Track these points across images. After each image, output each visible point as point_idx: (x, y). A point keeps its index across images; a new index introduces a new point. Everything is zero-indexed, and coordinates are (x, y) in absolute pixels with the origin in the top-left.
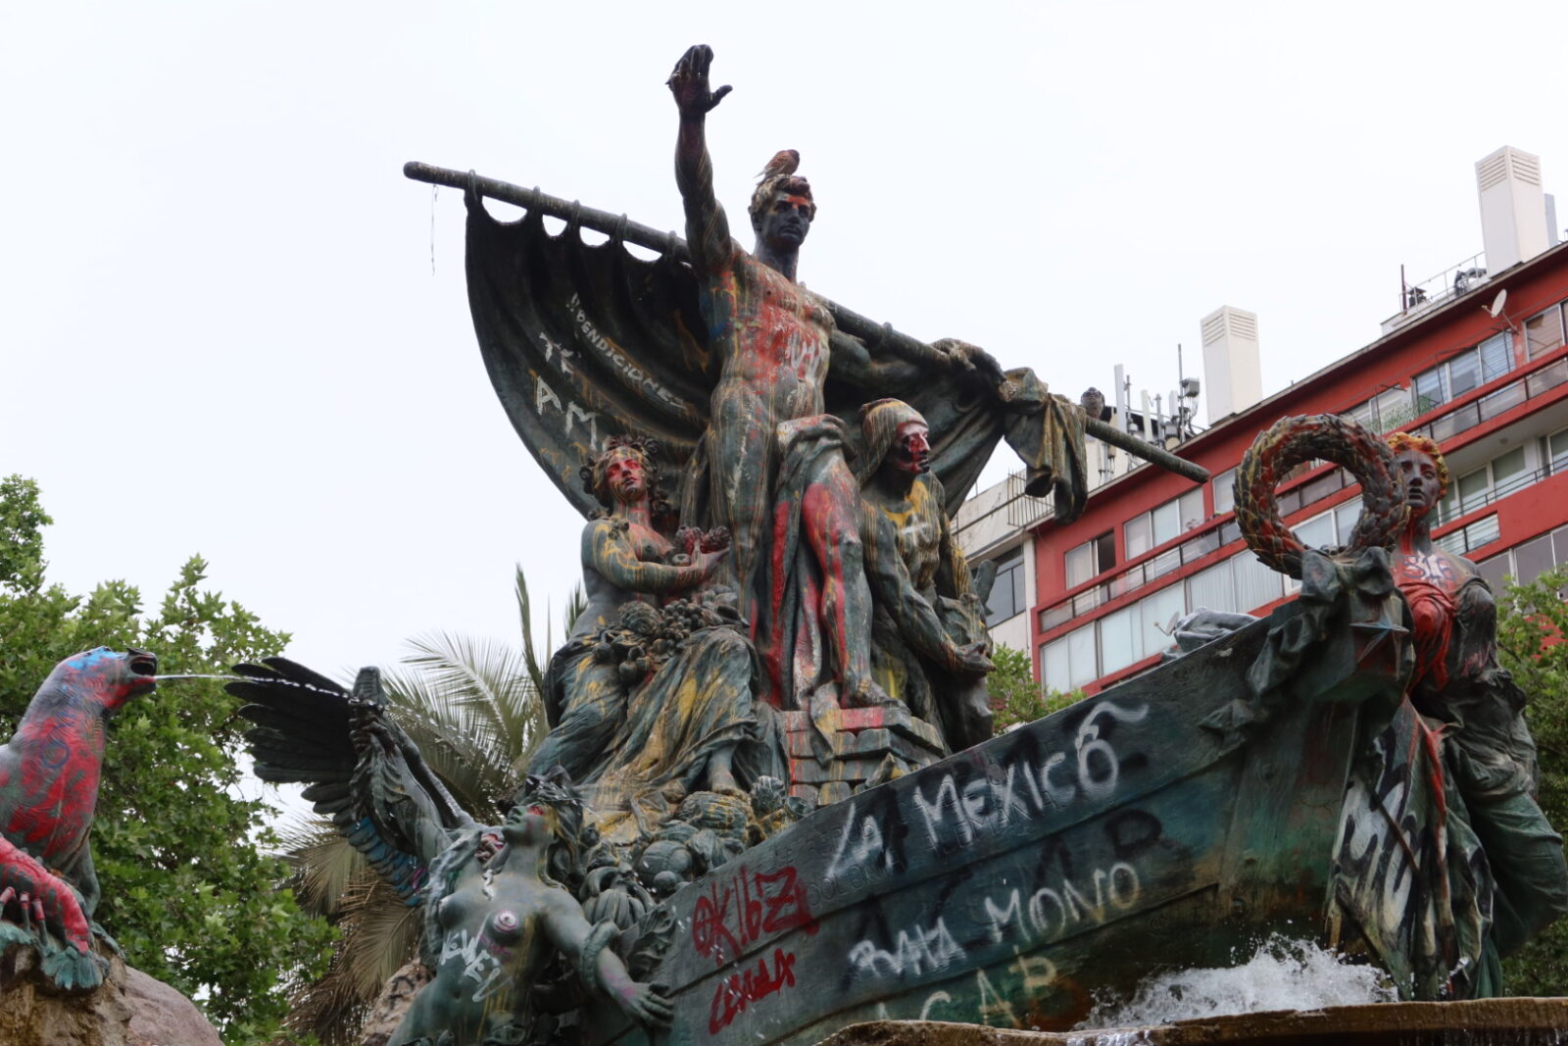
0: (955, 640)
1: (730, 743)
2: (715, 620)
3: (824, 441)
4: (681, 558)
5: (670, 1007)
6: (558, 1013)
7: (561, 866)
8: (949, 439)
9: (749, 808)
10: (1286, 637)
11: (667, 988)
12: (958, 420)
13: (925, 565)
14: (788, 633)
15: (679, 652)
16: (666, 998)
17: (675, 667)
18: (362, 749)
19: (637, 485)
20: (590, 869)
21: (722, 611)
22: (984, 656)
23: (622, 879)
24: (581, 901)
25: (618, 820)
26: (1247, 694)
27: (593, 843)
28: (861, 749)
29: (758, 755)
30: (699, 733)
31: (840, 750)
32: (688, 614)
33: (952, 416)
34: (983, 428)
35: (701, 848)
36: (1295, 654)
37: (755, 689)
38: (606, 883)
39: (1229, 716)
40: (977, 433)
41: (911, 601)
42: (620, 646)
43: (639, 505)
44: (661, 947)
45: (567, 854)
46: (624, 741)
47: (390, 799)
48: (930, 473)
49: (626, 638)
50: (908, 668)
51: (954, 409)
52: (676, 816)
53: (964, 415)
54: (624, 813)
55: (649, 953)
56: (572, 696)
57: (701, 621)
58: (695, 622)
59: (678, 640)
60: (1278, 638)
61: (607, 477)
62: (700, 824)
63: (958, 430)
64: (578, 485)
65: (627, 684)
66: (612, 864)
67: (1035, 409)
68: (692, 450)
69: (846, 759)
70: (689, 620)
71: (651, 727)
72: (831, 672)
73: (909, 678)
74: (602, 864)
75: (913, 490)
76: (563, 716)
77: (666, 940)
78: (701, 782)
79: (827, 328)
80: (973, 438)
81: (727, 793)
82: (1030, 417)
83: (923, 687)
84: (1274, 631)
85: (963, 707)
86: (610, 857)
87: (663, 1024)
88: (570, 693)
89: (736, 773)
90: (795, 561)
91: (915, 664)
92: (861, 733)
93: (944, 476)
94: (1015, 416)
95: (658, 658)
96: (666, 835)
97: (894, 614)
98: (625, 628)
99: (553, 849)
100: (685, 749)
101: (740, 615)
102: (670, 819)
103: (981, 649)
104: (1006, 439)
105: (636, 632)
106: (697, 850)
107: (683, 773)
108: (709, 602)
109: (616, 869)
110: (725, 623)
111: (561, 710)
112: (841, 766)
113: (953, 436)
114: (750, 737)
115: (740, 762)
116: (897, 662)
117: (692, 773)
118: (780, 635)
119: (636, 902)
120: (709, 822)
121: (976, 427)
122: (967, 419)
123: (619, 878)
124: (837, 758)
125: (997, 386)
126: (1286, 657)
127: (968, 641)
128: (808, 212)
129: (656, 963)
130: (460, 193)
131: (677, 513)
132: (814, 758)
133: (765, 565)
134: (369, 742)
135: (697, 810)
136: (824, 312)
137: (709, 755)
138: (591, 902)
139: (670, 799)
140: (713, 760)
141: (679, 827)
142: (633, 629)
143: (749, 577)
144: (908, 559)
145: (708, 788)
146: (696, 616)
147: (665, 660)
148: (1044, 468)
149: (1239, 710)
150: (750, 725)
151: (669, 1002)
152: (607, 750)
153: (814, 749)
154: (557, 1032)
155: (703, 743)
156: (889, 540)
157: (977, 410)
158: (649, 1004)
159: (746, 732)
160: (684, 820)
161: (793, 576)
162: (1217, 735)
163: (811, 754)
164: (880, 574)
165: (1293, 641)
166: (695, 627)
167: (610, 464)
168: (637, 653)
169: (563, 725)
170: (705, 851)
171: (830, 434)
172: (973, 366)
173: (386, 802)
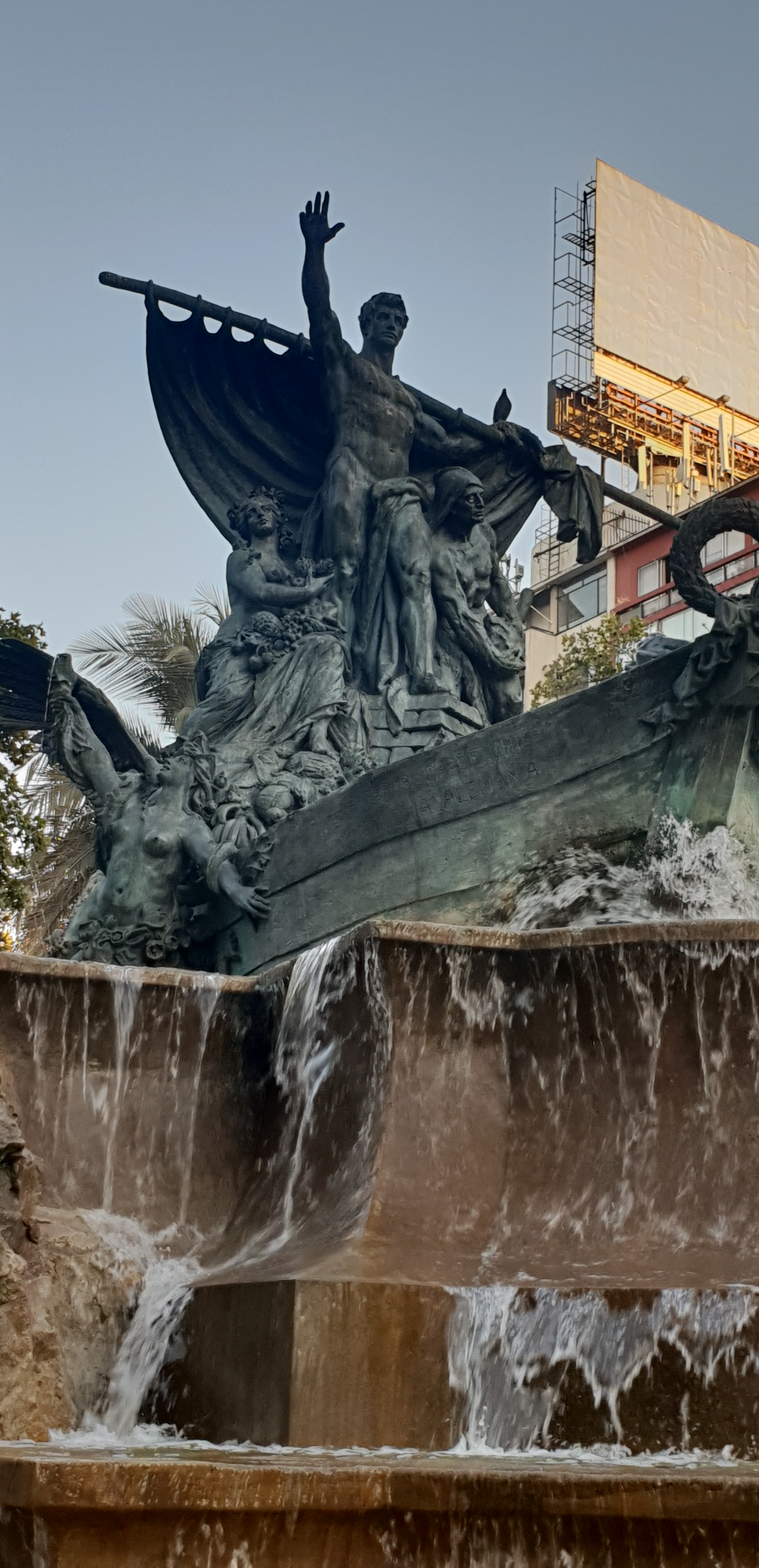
0: (497, 646)
1: (327, 717)
2: (321, 628)
3: (407, 497)
4: (299, 581)
5: (267, 904)
6: (194, 906)
7: (198, 801)
8: (503, 497)
9: (338, 765)
10: (702, 659)
11: (266, 891)
12: (510, 482)
13: (479, 591)
14: (375, 638)
15: (293, 649)
16: (265, 898)
17: (290, 660)
18: (57, 713)
19: (268, 525)
20: (220, 804)
21: (325, 620)
22: (518, 658)
23: (243, 812)
24: (212, 827)
25: (244, 770)
26: (673, 699)
27: (221, 786)
28: (422, 724)
29: (347, 726)
30: (305, 708)
31: (408, 725)
32: (301, 622)
33: (506, 480)
34: (527, 489)
35: (300, 792)
36: (709, 671)
37: (347, 678)
38: (231, 815)
39: (660, 716)
40: (524, 493)
41: (466, 618)
42: (251, 644)
43: (269, 538)
44: (264, 862)
45: (203, 794)
46: (252, 712)
47: (78, 750)
48: (485, 523)
49: (253, 639)
50: (462, 665)
51: (508, 474)
52: (285, 769)
53: (515, 479)
54: (248, 765)
55: (256, 866)
56: (215, 679)
57: (310, 628)
58: (305, 628)
59: (292, 641)
60: (696, 660)
61: (247, 517)
62: (301, 775)
63: (509, 490)
64: (226, 523)
65: (254, 672)
66: (235, 802)
67: (567, 476)
68: (312, 499)
69: (410, 731)
70: (301, 627)
71: (271, 703)
72: (406, 668)
73: (463, 673)
74: (228, 802)
75: (472, 534)
76: (208, 694)
77: (267, 857)
78: (305, 744)
79: (413, 411)
80: (520, 495)
81: (324, 753)
82: (563, 481)
83: (472, 680)
84: (694, 654)
85: (501, 695)
86: (235, 797)
87: (263, 916)
88: (214, 677)
89: (330, 737)
90: (382, 586)
91: (468, 663)
92: (423, 713)
93: (495, 526)
94: (552, 481)
95: (278, 654)
96: (276, 782)
97: (454, 627)
98: (255, 631)
99: (194, 789)
100: (294, 719)
101: (340, 624)
102: (280, 771)
103: (516, 654)
104: (545, 499)
105: (263, 634)
106: (298, 793)
107: (292, 737)
108: (317, 614)
109: (238, 805)
110: (328, 630)
111: (207, 688)
112: (406, 734)
113: (506, 495)
114: (341, 713)
115: (334, 731)
116: (455, 663)
117: (298, 738)
118: (370, 638)
119: (252, 830)
120: (309, 774)
121: (522, 489)
122: (517, 482)
123: (240, 811)
124: (405, 730)
125: (539, 459)
126: (701, 674)
127: (507, 647)
128: (403, 321)
129: (259, 872)
130: (142, 297)
131: (299, 546)
132: (388, 729)
133: (361, 588)
134: (62, 708)
135: (299, 765)
136: (412, 399)
137: (311, 725)
138: (219, 828)
139: (280, 756)
140: (314, 728)
141: (287, 777)
142: (261, 631)
143: (349, 596)
144: (466, 586)
145: (309, 749)
146: (306, 624)
147: (283, 655)
148: (571, 520)
149: (666, 710)
150: (342, 704)
151: (267, 901)
152: (239, 719)
153: (388, 723)
154: (192, 919)
155: (306, 716)
156: (452, 571)
157: (524, 475)
158: (253, 901)
159: (338, 709)
160: (290, 772)
161: (381, 597)
162: (652, 728)
163: (386, 726)
164: (444, 596)
165: (707, 662)
166: (306, 632)
167: (250, 508)
168: (262, 650)
169: (207, 700)
170: (303, 794)
171: (411, 492)
172: (521, 443)
173: (74, 752)
